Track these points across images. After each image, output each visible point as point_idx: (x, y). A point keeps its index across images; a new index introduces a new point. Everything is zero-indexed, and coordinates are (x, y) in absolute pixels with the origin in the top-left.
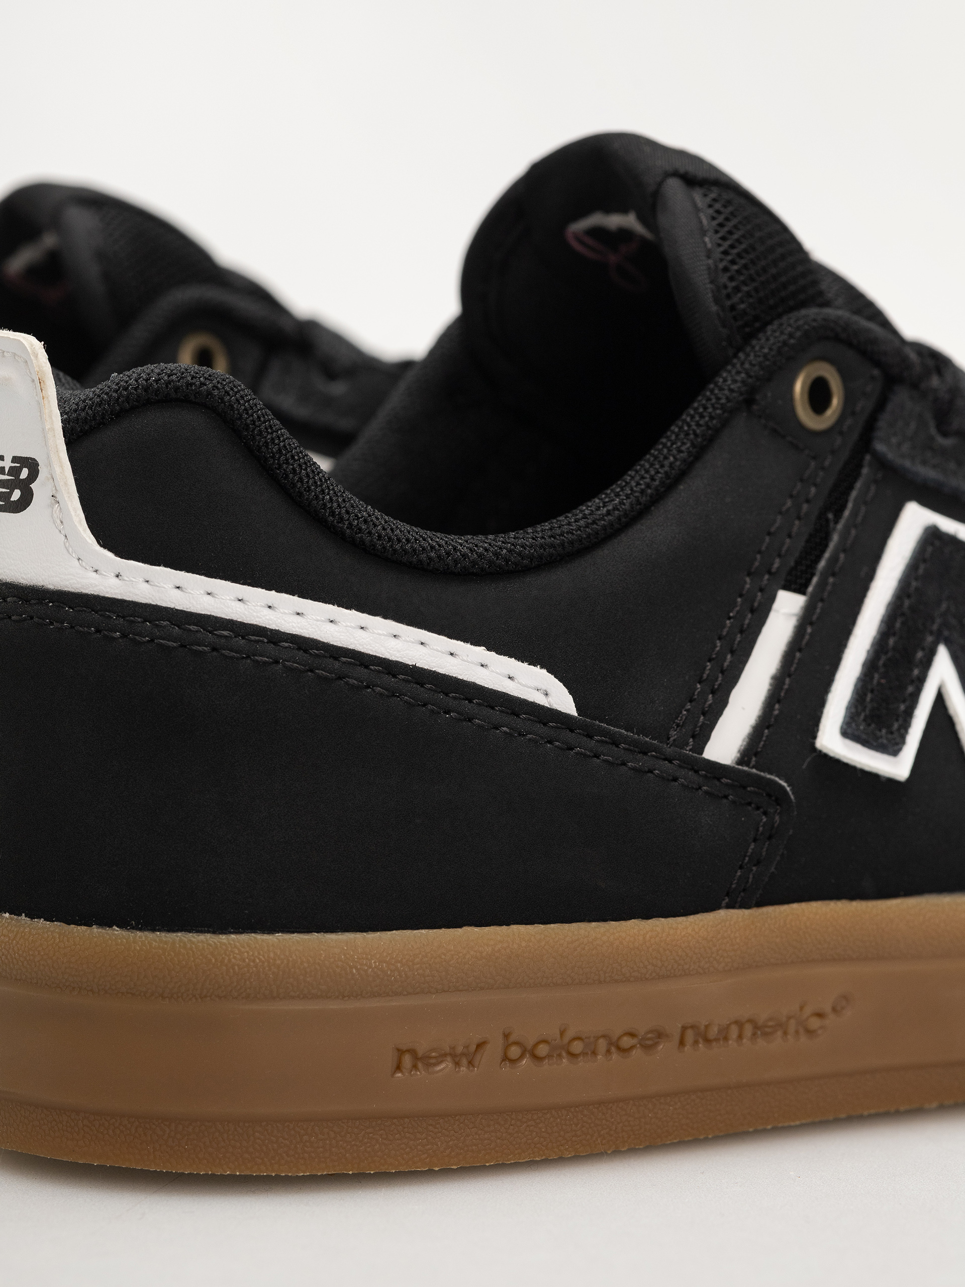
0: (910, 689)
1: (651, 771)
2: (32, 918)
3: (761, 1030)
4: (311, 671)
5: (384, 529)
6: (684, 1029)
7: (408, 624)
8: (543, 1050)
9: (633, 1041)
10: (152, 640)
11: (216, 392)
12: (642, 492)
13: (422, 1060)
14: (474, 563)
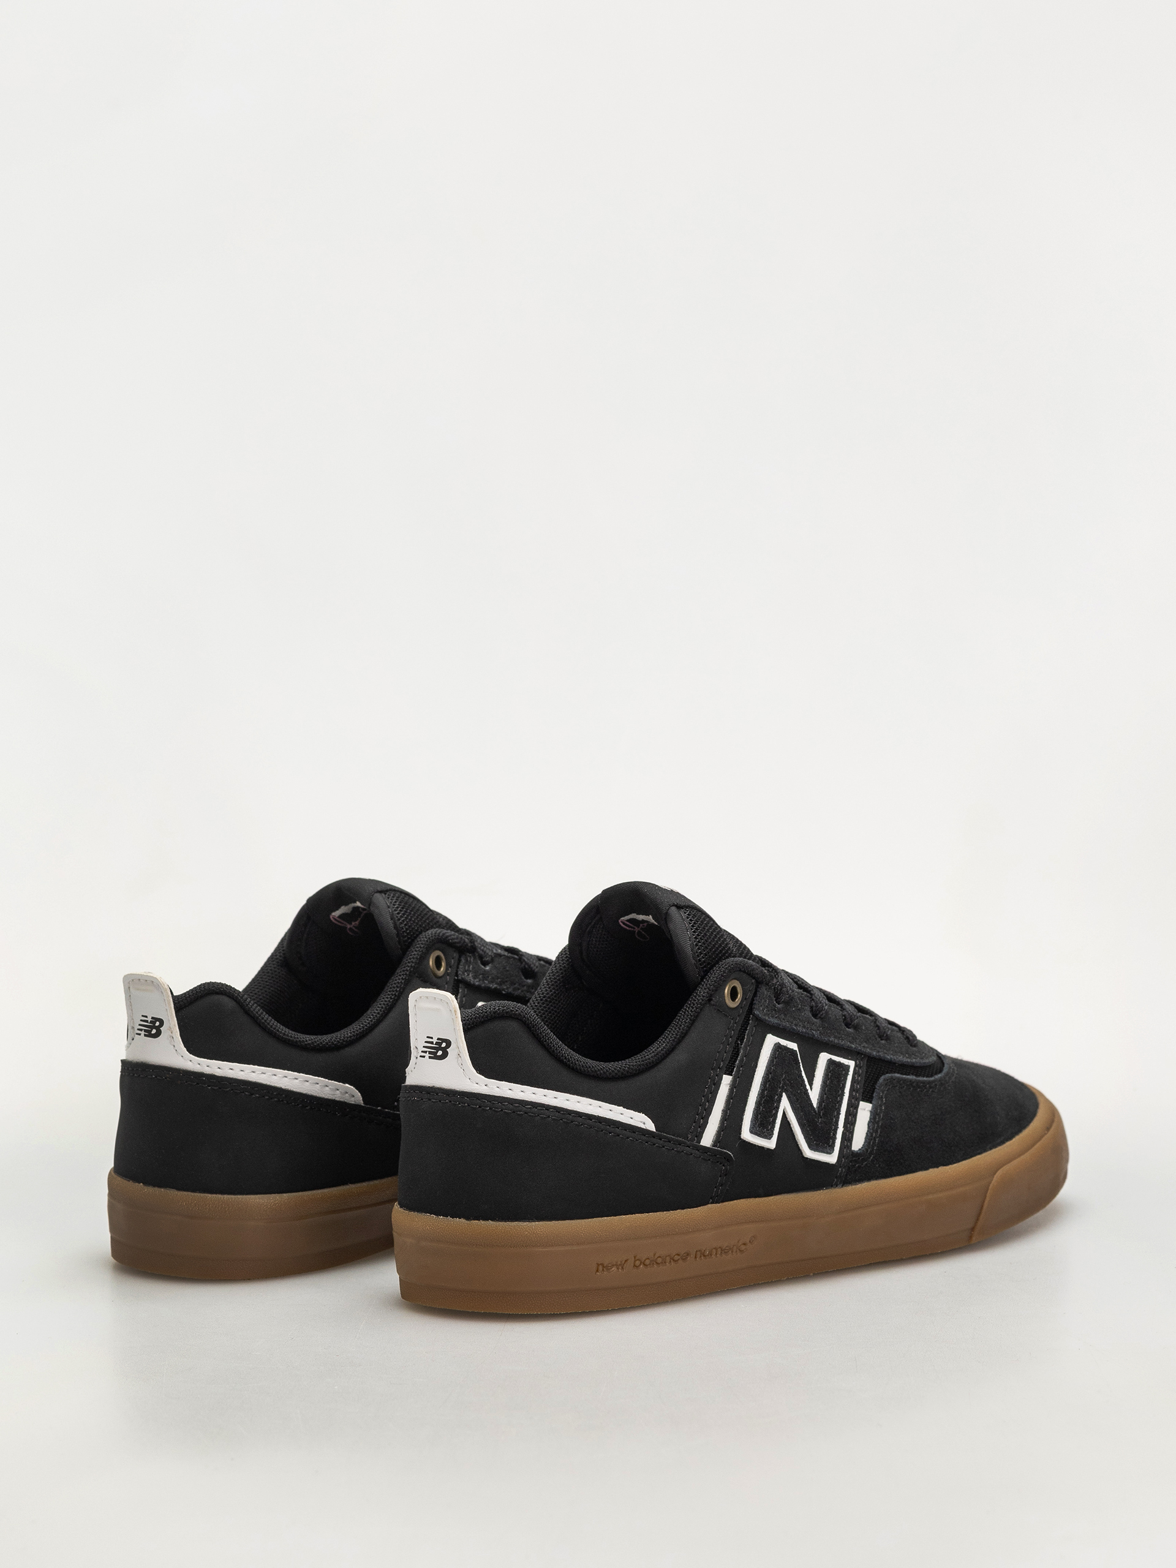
0: (774, 1112)
1: (683, 1152)
2: (453, 1218)
3: (724, 1251)
4: (561, 1120)
5: (584, 1063)
6: (697, 1251)
7: (595, 1099)
8: (647, 1262)
9: (679, 1257)
10: (502, 1110)
11: (522, 1014)
12: (673, 1040)
13: (606, 1268)
14: (616, 1074)
